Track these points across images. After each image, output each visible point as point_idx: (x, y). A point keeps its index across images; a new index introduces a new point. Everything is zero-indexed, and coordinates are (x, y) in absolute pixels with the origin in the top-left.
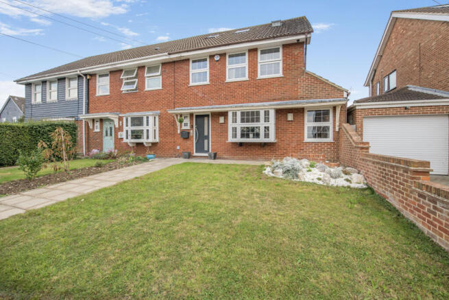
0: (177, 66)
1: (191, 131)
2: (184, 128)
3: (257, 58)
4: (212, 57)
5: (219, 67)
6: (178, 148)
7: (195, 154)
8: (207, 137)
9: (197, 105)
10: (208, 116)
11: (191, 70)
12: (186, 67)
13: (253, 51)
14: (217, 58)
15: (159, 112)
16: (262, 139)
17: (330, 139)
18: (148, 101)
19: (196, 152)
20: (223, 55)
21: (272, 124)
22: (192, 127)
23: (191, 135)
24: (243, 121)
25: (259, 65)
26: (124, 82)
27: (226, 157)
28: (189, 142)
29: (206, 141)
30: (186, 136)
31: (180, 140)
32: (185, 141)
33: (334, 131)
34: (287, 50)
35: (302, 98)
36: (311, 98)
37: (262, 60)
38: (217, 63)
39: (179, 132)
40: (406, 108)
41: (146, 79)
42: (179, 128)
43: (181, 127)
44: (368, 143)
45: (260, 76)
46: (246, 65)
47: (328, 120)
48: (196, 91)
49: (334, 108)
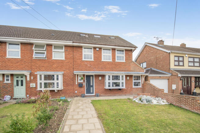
0: (75, 49)
1: (84, 83)
2: (79, 81)
3: (115, 53)
4: (95, 48)
5: (99, 53)
6: (76, 92)
7: (86, 95)
8: (92, 86)
9: (86, 70)
10: (93, 76)
11: (83, 52)
12: (80, 50)
13: (114, 50)
14: (98, 49)
15: (63, 72)
16: (121, 87)
17: (141, 87)
18: (55, 66)
19: (86, 94)
20: (100, 48)
21: (124, 81)
22: (84, 81)
23: (84, 85)
24: (113, 79)
25: (116, 56)
26: (34, 52)
27: (102, 95)
28: (82, 89)
29: (92, 88)
30: (80, 85)
31: (77, 88)
32: (80, 88)
33: (142, 84)
34: (127, 52)
35: (132, 71)
36: (135, 71)
37: (117, 54)
38: (97, 52)
39: (76, 84)
40: (160, 77)
41: (53, 53)
42: (76, 81)
43: (78, 81)
44: (163, 90)
45: (116, 61)
46: (111, 55)
47: (140, 80)
48: (86, 63)
49: (142, 76)
